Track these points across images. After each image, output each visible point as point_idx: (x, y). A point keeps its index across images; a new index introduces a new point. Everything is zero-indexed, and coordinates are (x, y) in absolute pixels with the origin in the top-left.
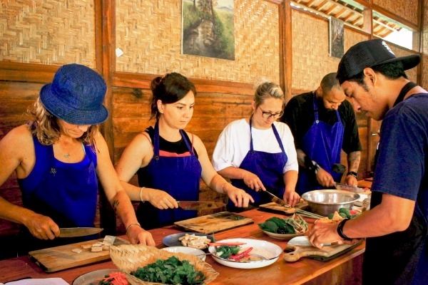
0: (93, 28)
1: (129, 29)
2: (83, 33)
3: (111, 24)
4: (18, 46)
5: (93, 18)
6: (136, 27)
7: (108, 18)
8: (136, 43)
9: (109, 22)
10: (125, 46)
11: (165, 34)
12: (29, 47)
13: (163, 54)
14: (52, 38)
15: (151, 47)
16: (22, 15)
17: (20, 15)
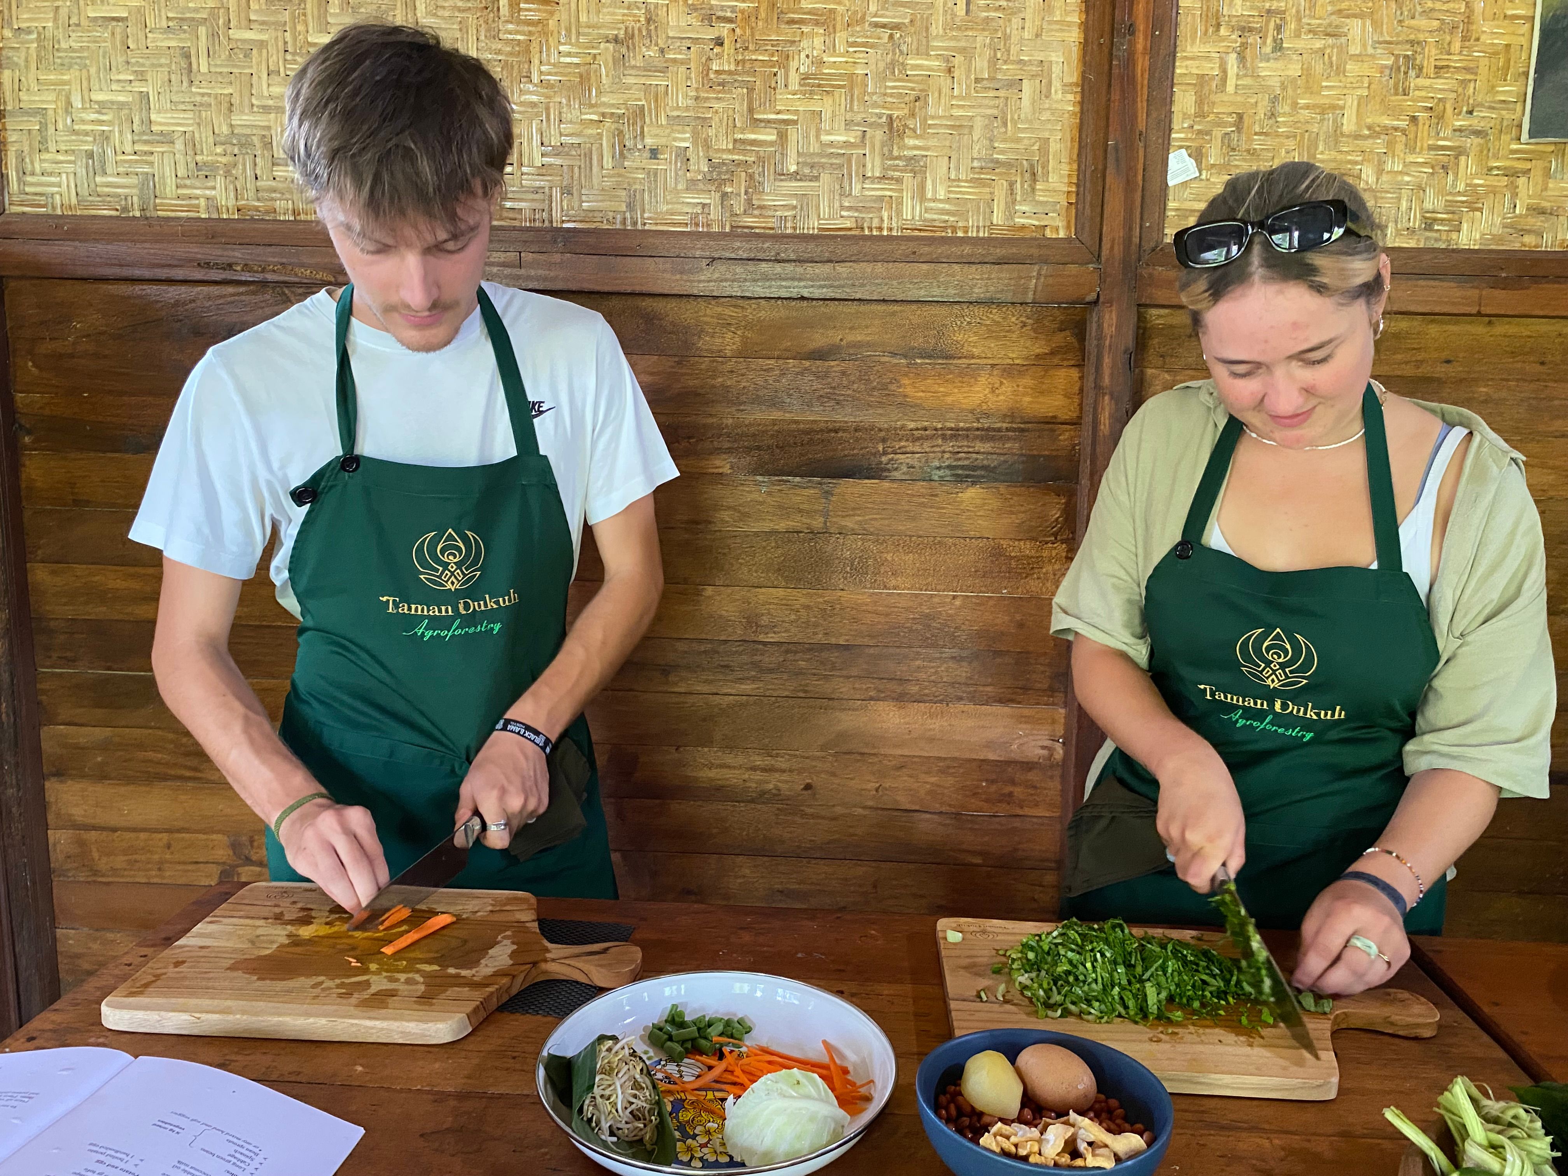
0: (1074, 77)
1: (1241, 58)
2: (1026, 102)
3: (1153, 51)
4: (781, 175)
5: (1074, 36)
6: (1278, 47)
7: (1141, 26)
8: (1273, 115)
9: (1141, 43)
10: (1218, 133)
11: (1430, 57)
12: (817, 178)
13: (1411, 148)
14: (901, 136)
15: (1349, 124)
16: (801, 64)
17: (793, 65)
